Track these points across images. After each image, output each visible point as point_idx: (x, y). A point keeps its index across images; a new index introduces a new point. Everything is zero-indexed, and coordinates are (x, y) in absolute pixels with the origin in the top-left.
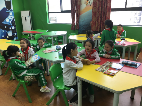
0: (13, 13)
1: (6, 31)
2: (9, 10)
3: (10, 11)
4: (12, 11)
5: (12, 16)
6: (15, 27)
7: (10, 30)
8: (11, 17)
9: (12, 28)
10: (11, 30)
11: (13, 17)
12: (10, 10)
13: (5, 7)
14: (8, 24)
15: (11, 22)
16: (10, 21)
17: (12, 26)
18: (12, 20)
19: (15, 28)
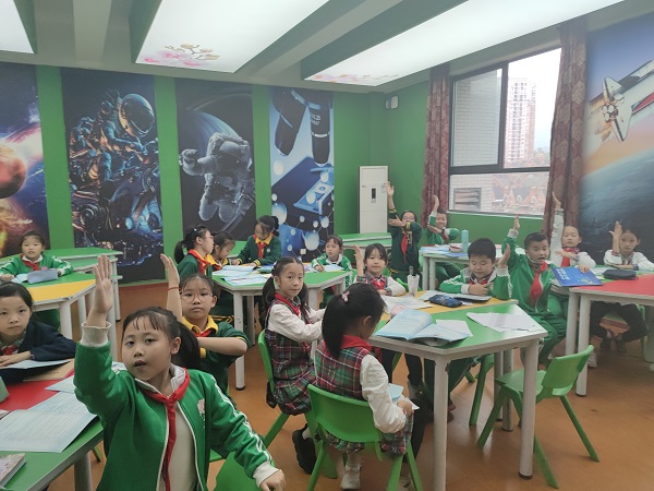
0: (330, 175)
1: (301, 231)
2: (319, 165)
3: (324, 167)
4: (330, 169)
5: (326, 183)
6: (331, 219)
7: (314, 228)
8: (324, 189)
9: (320, 225)
10: (317, 229)
11: (329, 189)
12: (323, 165)
13: (312, 156)
14: (310, 209)
15: (320, 202)
16: (318, 199)
17: (323, 216)
18: (324, 197)
19: (331, 225)
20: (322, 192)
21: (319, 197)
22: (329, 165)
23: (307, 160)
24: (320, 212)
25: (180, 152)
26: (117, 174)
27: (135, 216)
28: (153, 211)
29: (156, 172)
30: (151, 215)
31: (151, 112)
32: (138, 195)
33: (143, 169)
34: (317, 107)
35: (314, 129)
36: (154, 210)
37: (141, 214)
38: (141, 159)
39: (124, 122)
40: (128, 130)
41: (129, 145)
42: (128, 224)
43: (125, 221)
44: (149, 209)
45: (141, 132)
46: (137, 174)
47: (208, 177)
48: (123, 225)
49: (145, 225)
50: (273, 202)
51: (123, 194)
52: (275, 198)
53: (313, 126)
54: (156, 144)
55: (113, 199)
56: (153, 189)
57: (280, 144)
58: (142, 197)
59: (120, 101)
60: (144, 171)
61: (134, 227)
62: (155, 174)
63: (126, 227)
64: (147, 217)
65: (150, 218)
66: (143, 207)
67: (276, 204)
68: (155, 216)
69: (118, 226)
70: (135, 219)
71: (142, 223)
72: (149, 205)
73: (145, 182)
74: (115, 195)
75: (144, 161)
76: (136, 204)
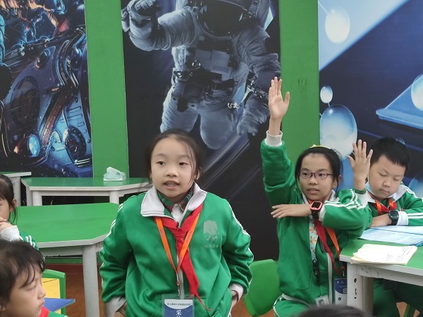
27: (44, 132)
28: (74, 123)
29: (80, 46)
30: (72, 130)
32: (48, 92)
36: (77, 120)
37: (54, 128)
42: (33, 146)
43: (27, 140)
44: (68, 119)
46: (48, 52)
47: (179, 53)
48: (25, 149)
49: (60, 151)
50: (323, 107)
51: (24, 89)
52: (327, 95)
55: (8, 99)
56: (74, 79)
58: (56, 96)
60: (59, 44)
61: (42, 152)
62: (77, 51)
63: (29, 152)
64: (65, 135)
65: (70, 136)
66: (58, 116)
67: (331, 111)
68: (78, 132)
69: (16, 150)
70: (43, 138)
71: (55, 145)
72: (68, 110)
73: (62, 66)
74: (11, 92)
75: (59, 26)
76: (44, 110)
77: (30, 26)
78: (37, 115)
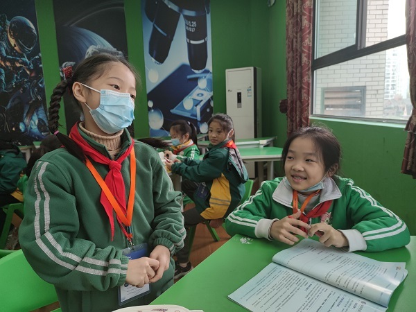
0: (209, 81)
2: (196, 71)
3: (202, 73)
4: (209, 76)
5: (204, 90)
8: (202, 95)
11: (207, 95)
12: (201, 71)
13: (187, 62)
14: (188, 115)
15: (198, 109)
16: (196, 106)
17: (202, 122)
18: (202, 104)
20: (200, 98)
21: (196, 103)
22: (207, 72)
23: (183, 67)
24: (199, 118)
25: (61, 65)
26: (10, 86)
27: (26, 121)
28: (41, 117)
29: (41, 83)
30: (40, 120)
31: (34, 31)
32: (28, 103)
33: (30, 81)
34: (192, 13)
35: (189, 35)
36: (42, 115)
37: (31, 119)
38: (28, 72)
39: (13, 42)
40: (17, 48)
41: (18, 61)
42: (22, 127)
43: (19, 125)
44: (37, 115)
45: (27, 49)
46: (26, 86)
48: (18, 128)
49: (35, 129)
50: (149, 109)
51: (16, 102)
52: (151, 104)
53: (188, 32)
54: (40, 58)
55: (8, 107)
56: (39, 98)
57: (155, 53)
58: (31, 105)
59: (8, 23)
60: (31, 83)
61: (26, 130)
62: (40, 85)
63: (20, 130)
64: (37, 122)
65: (39, 123)
66: (33, 114)
67: (153, 111)
68: (43, 121)
69: (14, 129)
70: (26, 123)
71: (32, 127)
72: (37, 111)
73: (33, 92)
74: (9, 103)
75: (31, 74)
76: (26, 111)
77: (17, 74)
78: (23, 113)
